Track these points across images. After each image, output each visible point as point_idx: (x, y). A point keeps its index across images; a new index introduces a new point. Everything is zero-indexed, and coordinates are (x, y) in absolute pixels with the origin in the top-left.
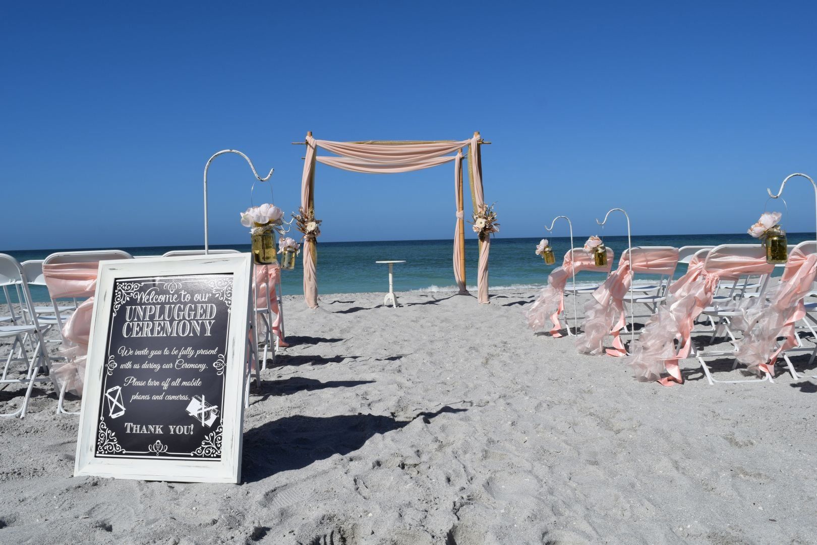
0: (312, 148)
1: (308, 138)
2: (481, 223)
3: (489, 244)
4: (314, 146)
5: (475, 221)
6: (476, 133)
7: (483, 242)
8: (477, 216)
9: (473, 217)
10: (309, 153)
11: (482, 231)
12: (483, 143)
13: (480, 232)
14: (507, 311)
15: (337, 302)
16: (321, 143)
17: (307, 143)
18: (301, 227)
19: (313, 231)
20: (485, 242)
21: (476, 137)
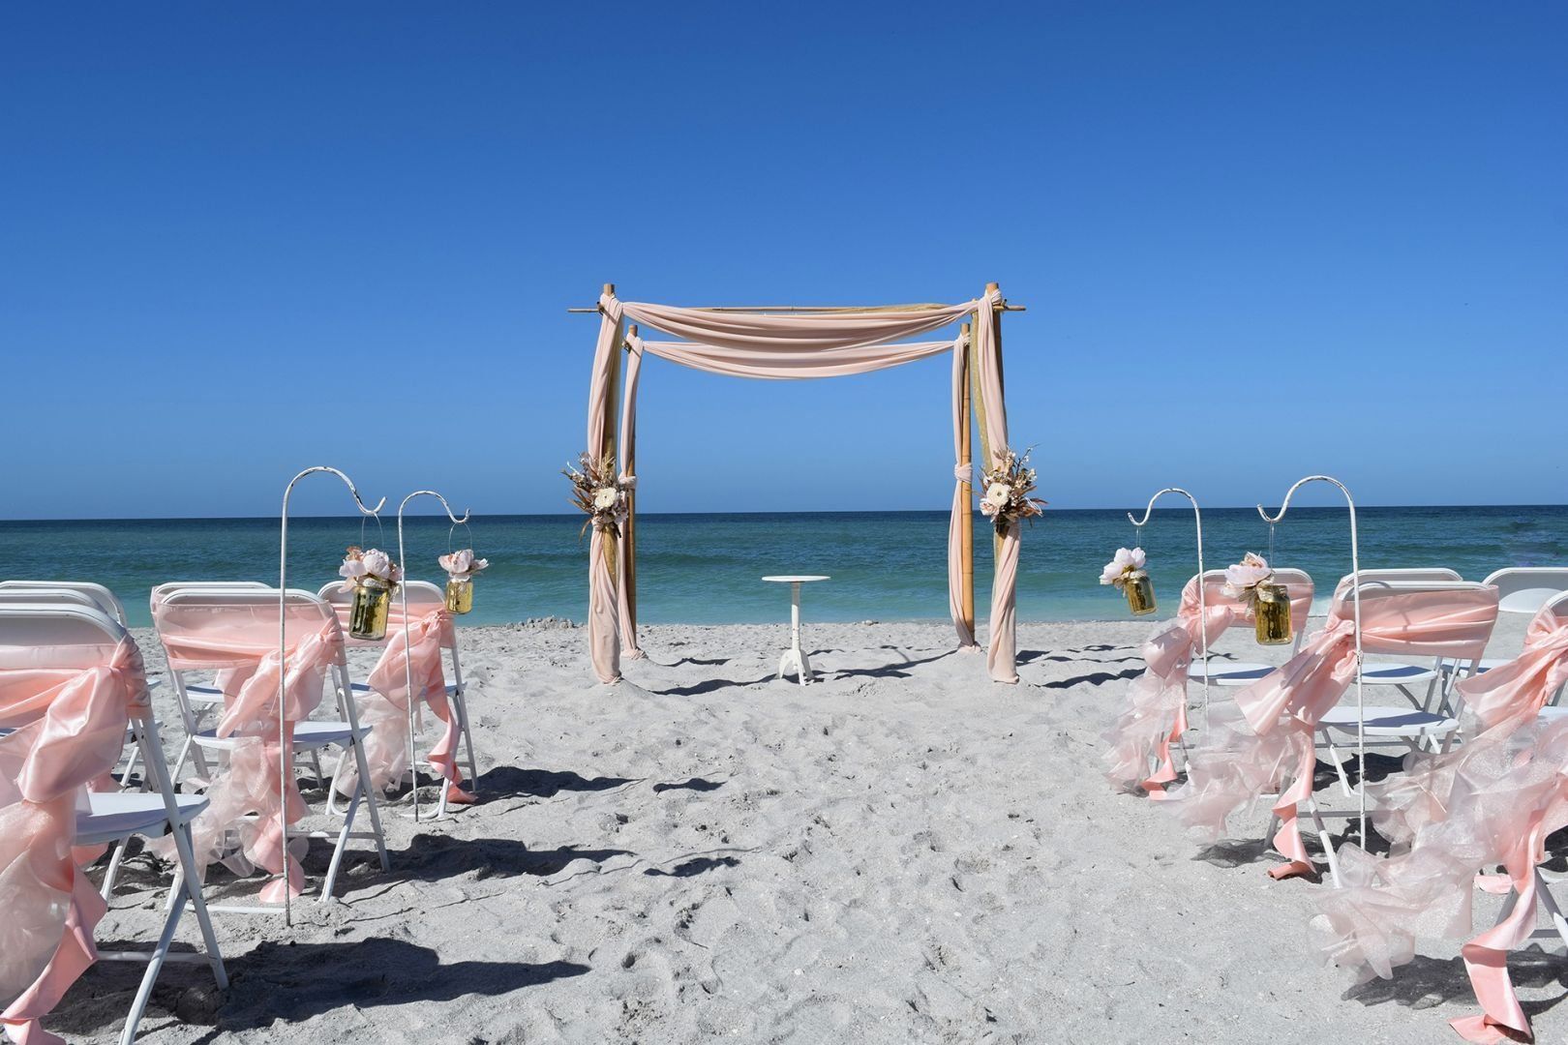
0: (613, 320)
1: (605, 299)
2: (999, 494)
3: (1017, 543)
4: (616, 317)
5: (986, 489)
6: (990, 286)
7: (1004, 538)
8: (991, 478)
9: (982, 481)
10: (607, 332)
11: (1001, 513)
12: (1006, 308)
13: (998, 517)
14: (1059, 701)
15: (688, 662)
16: (632, 308)
17: (602, 310)
18: (584, 499)
19: (610, 508)
20: (1009, 539)
21: (991, 296)
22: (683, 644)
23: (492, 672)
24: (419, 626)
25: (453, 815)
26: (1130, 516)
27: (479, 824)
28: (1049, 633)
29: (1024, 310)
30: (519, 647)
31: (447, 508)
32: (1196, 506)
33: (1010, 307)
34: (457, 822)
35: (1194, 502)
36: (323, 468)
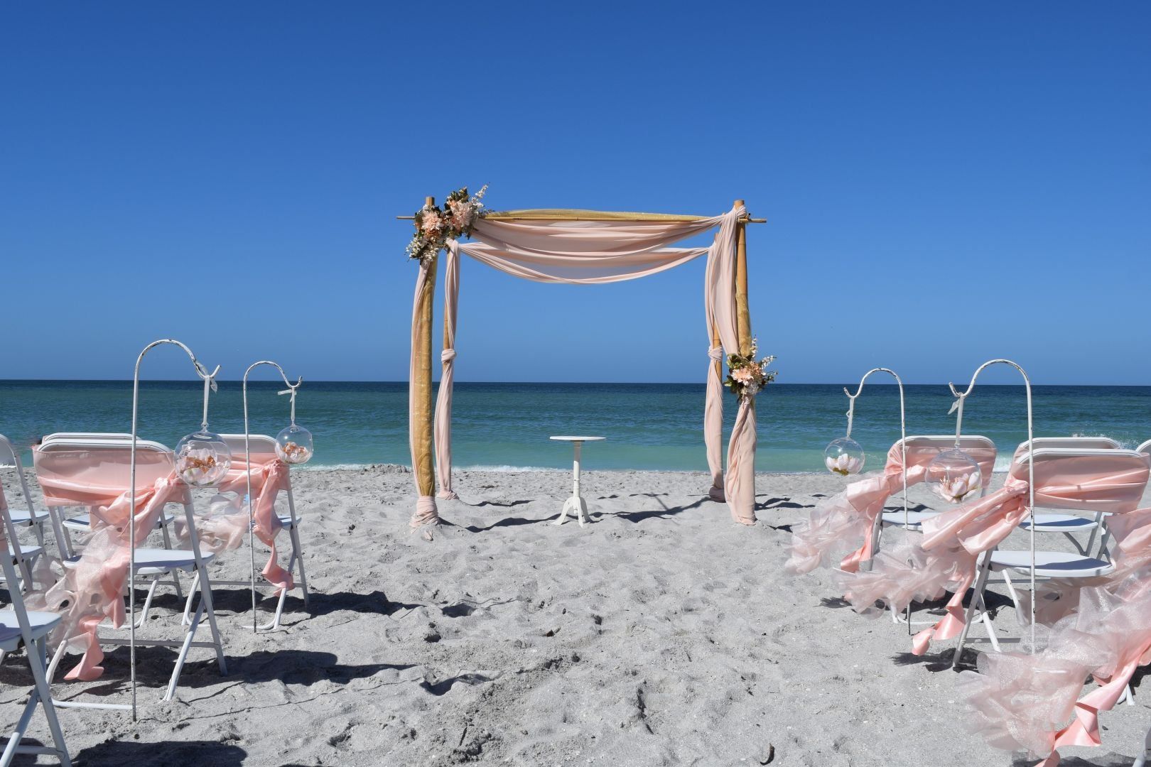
21: (737, 211)
22: (493, 487)
23: (333, 508)
24: (260, 472)
25: (285, 628)
26: (846, 390)
27: (306, 635)
28: (787, 483)
29: (765, 222)
30: (362, 487)
31: (283, 375)
32: (900, 383)
33: (752, 219)
34: (288, 633)
35: (898, 380)
36: (168, 340)
